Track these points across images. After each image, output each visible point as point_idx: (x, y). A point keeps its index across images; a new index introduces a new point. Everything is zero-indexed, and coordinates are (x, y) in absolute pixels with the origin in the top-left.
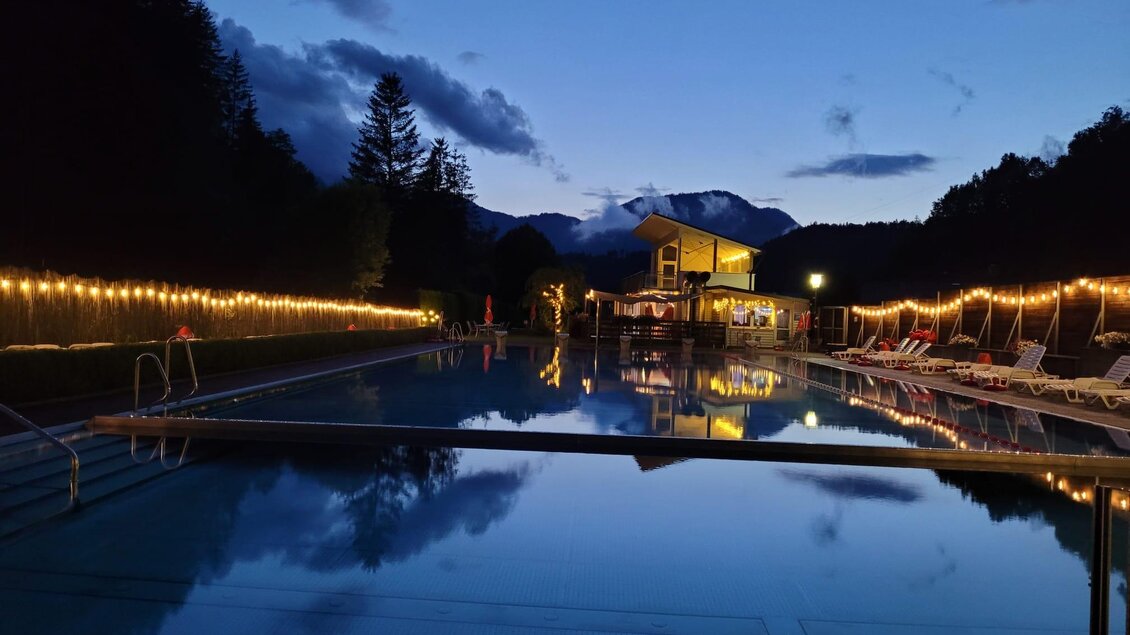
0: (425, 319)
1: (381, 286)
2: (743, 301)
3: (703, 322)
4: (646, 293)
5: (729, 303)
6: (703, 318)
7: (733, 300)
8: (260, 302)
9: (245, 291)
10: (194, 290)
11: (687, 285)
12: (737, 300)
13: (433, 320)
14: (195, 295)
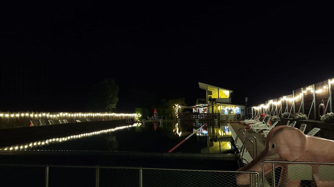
0: (137, 116)
1: (116, 108)
2: (225, 106)
3: (215, 113)
4: (198, 105)
5: (221, 107)
6: (215, 112)
7: (222, 106)
8: (69, 115)
9: (63, 112)
10: (43, 113)
11: (210, 102)
12: (223, 106)
13: (140, 116)
14: (44, 114)
